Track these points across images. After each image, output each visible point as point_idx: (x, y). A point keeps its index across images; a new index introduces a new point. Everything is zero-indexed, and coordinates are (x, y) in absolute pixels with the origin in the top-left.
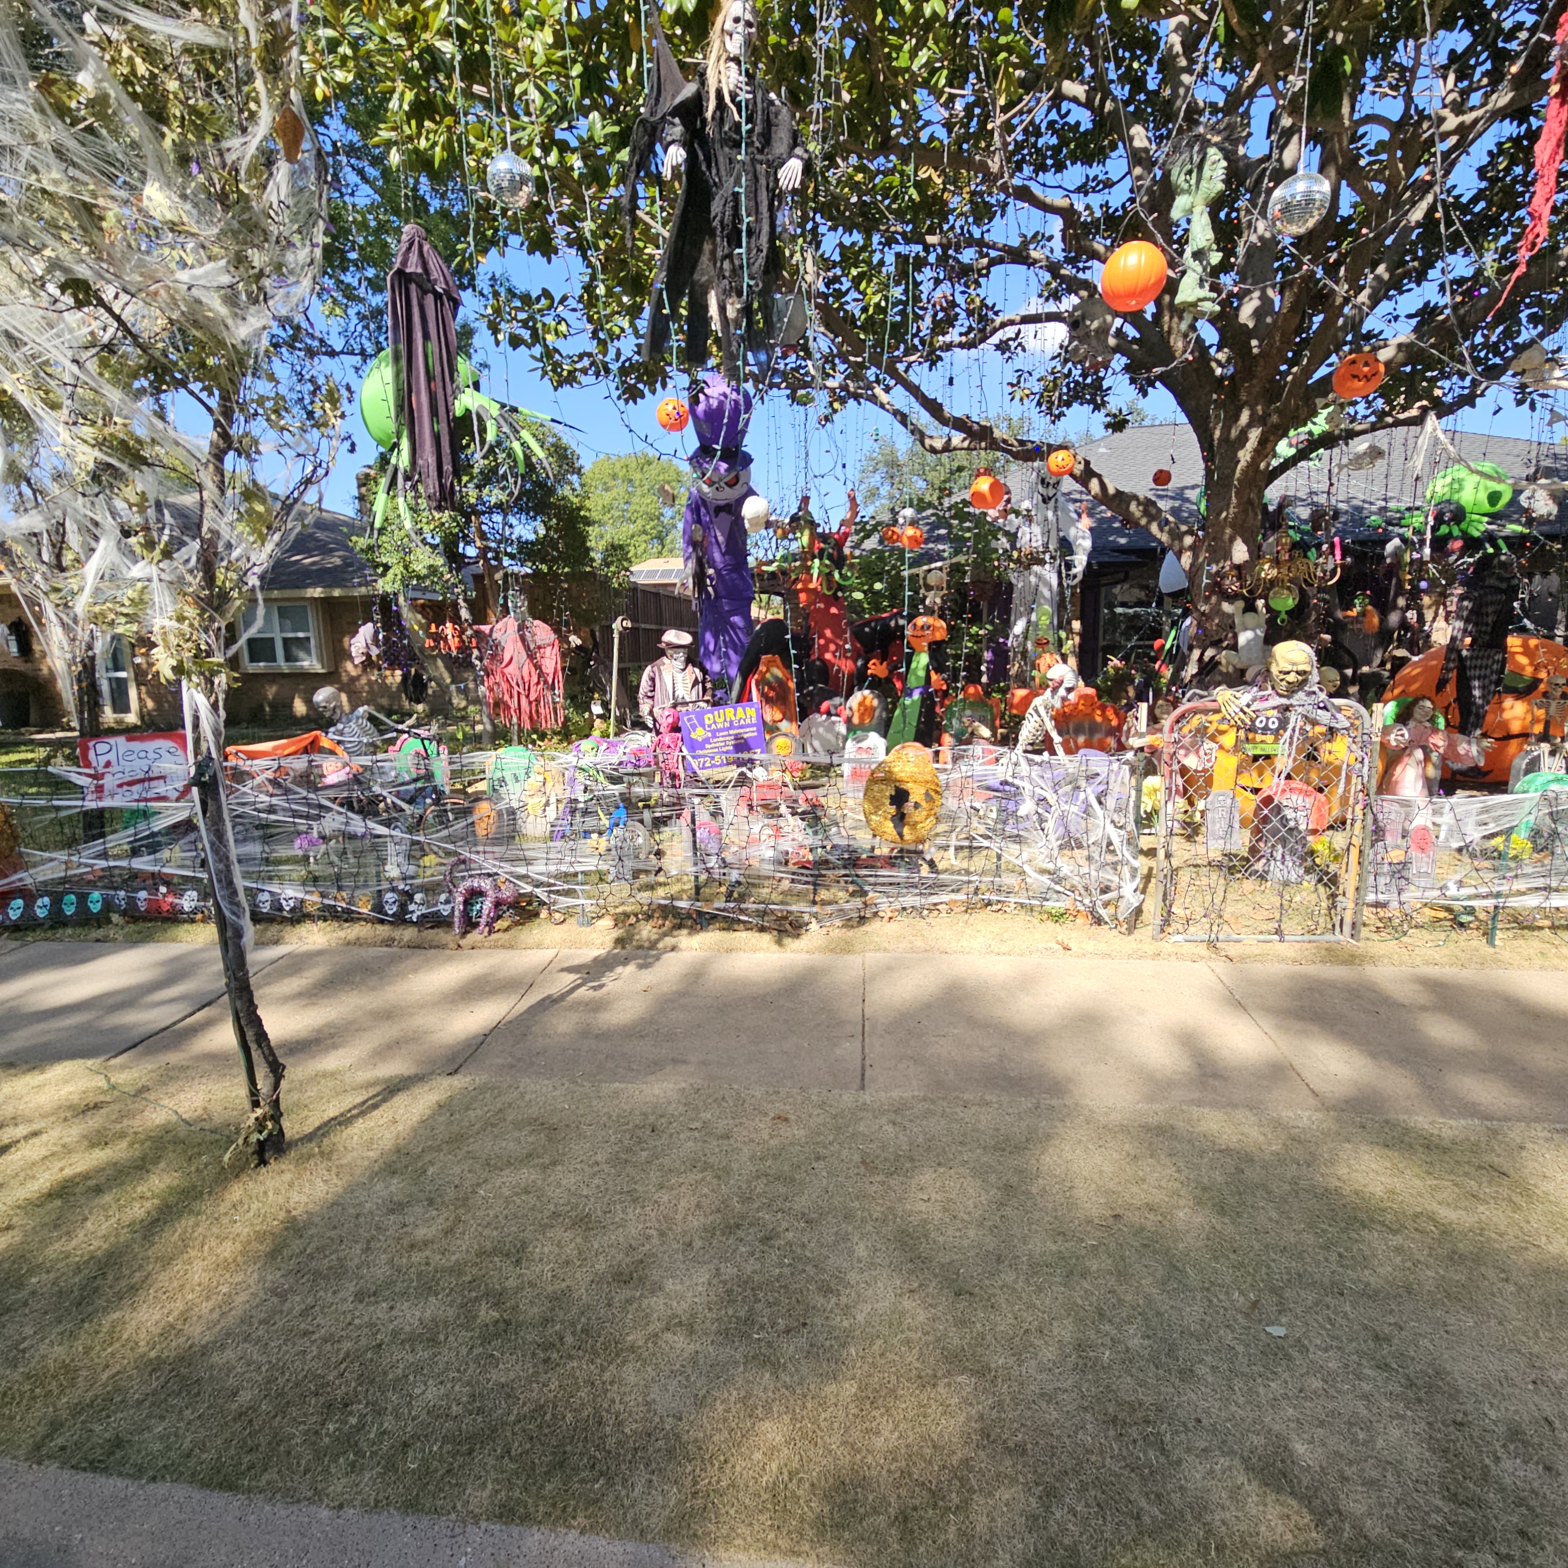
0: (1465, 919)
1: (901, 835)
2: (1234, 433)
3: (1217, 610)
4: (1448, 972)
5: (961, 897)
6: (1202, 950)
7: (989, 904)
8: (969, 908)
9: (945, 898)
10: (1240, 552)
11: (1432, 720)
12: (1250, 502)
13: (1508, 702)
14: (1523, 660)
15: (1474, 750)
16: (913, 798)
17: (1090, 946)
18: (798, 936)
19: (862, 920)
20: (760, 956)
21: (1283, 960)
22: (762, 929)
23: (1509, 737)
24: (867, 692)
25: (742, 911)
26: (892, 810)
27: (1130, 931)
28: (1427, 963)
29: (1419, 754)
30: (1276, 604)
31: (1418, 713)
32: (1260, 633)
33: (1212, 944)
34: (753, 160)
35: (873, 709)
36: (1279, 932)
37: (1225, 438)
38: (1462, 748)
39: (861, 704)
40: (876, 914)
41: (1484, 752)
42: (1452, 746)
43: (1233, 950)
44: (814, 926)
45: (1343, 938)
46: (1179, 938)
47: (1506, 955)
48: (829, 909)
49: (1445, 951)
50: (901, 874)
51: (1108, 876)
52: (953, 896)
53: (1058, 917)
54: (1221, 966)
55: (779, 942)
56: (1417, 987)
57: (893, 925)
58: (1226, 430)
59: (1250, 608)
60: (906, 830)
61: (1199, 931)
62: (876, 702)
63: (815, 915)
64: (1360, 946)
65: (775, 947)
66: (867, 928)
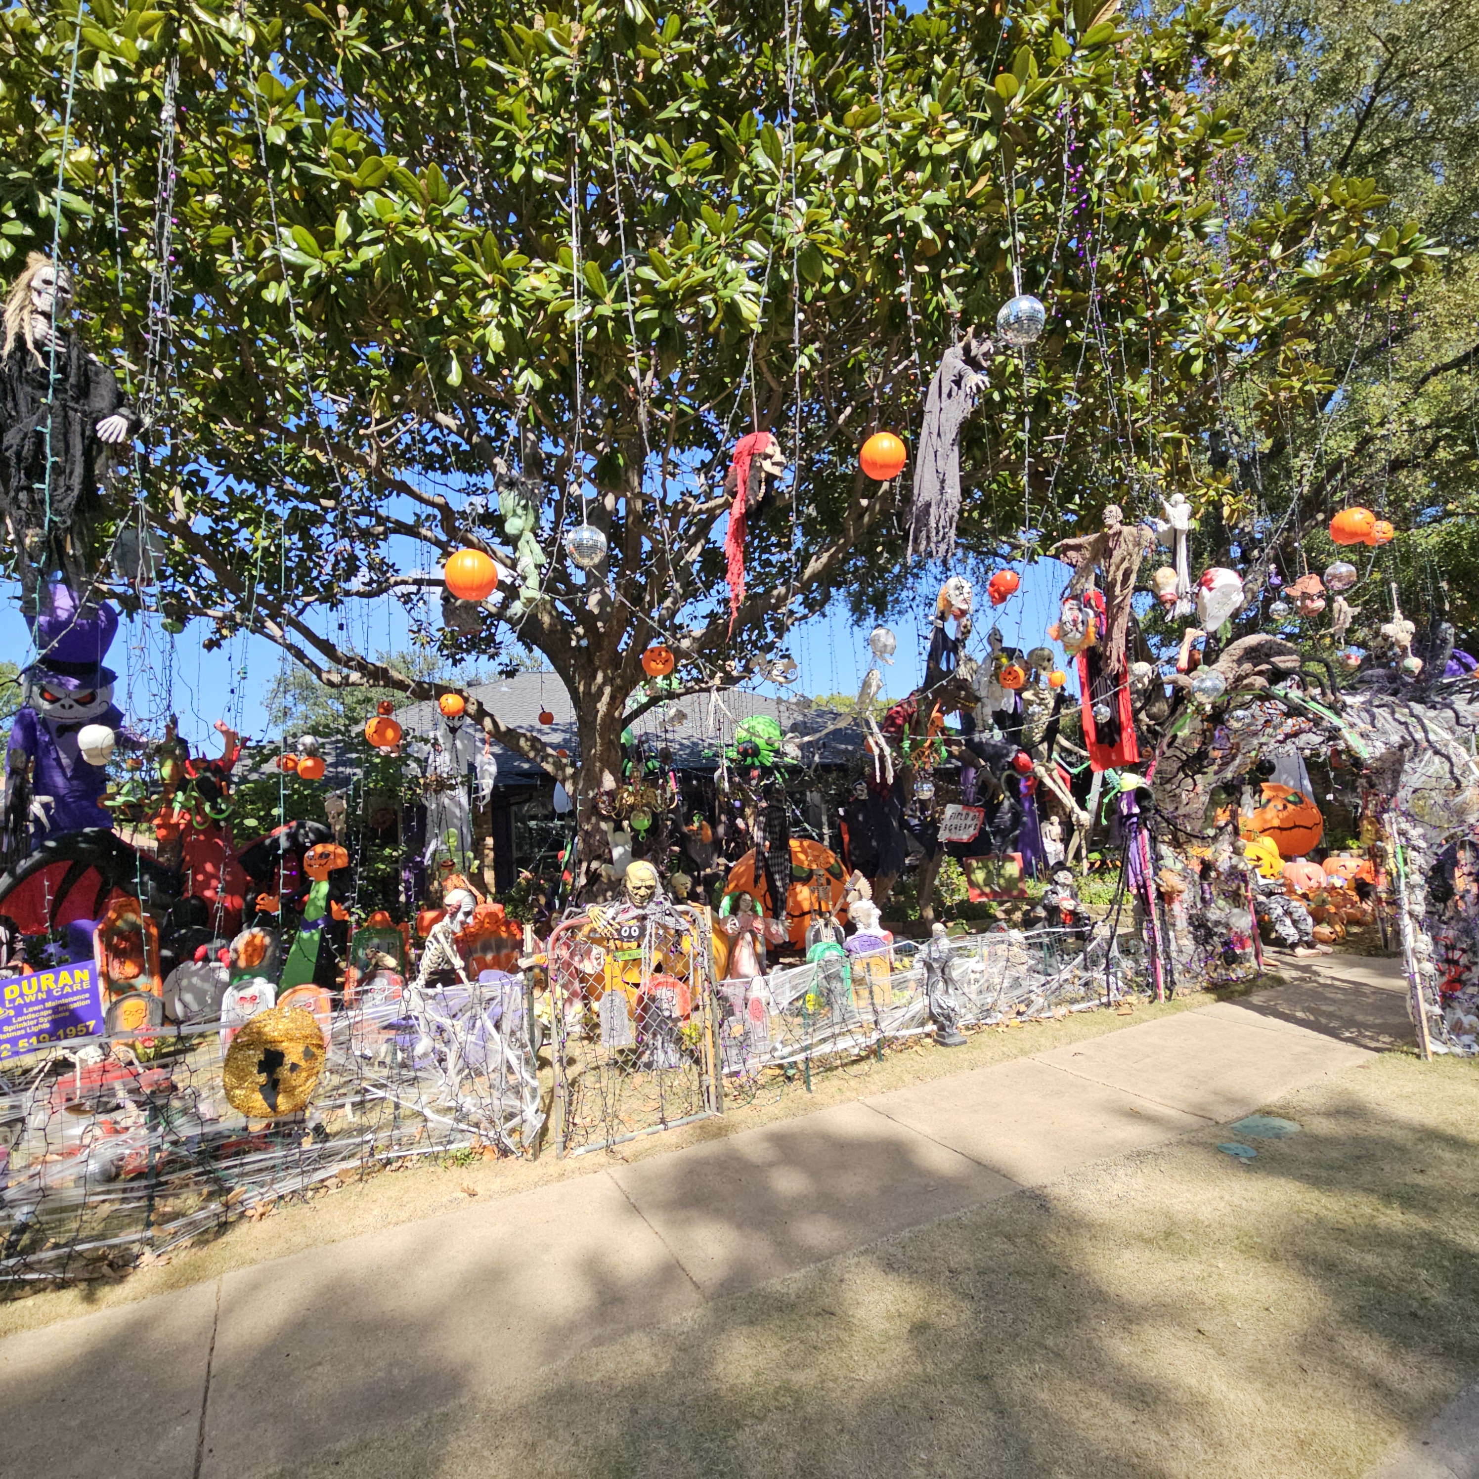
0: (791, 1072)
1: (274, 1107)
2: (594, 689)
3: (596, 828)
4: (784, 1124)
5: (355, 1163)
6: (602, 1157)
7: (389, 1162)
8: (364, 1174)
9: (335, 1168)
10: (609, 782)
11: (753, 909)
12: (611, 742)
13: (799, 887)
14: (802, 856)
15: (781, 929)
16: (289, 1060)
17: (496, 1184)
18: (121, 1279)
19: (224, 1227)
20: (55, 1328)
21: (668, 1148)
22: (62, 1285)
23: (804, 914)
24: (256, 930)
25: (29, 1267)
26: (262, 1078)
27: (536, 1156)
28: (771, 1120)
29: (748, 936)
30: (637, 825)
31: (743, 905)
32: (628, 848)
33: (609, 1149)
34: (65, 407)
35: (264, 948)
36: (663, 1121)
37: (587, 692)
38: (774, 929)
39: (248, 944)
40: (242, 1215)
41: (786, 929)
42: (767, 928)
43: (626, 1150)
44: (148, 1257)
45: (710, 1112)
46: (581, 1150)
47: (818, 1097)
48: (171, 1227)
49: (781, 1105)
50: (277, 1153)
51: (511, 1101)
52: (345, 1165)
53: (462, 1160)
54: (618, 1171)
55: (90, 1298)
56: (766, 1145)
57: (267, 1223)
58: (588, 686)
59: (619, 828)
60: (281, 1100)
61: (598, 1138)
62: (267, 940)
63: (150, 1242)
64: (723, 1117)
65: (82, 1307)
66: (230, 1237)
